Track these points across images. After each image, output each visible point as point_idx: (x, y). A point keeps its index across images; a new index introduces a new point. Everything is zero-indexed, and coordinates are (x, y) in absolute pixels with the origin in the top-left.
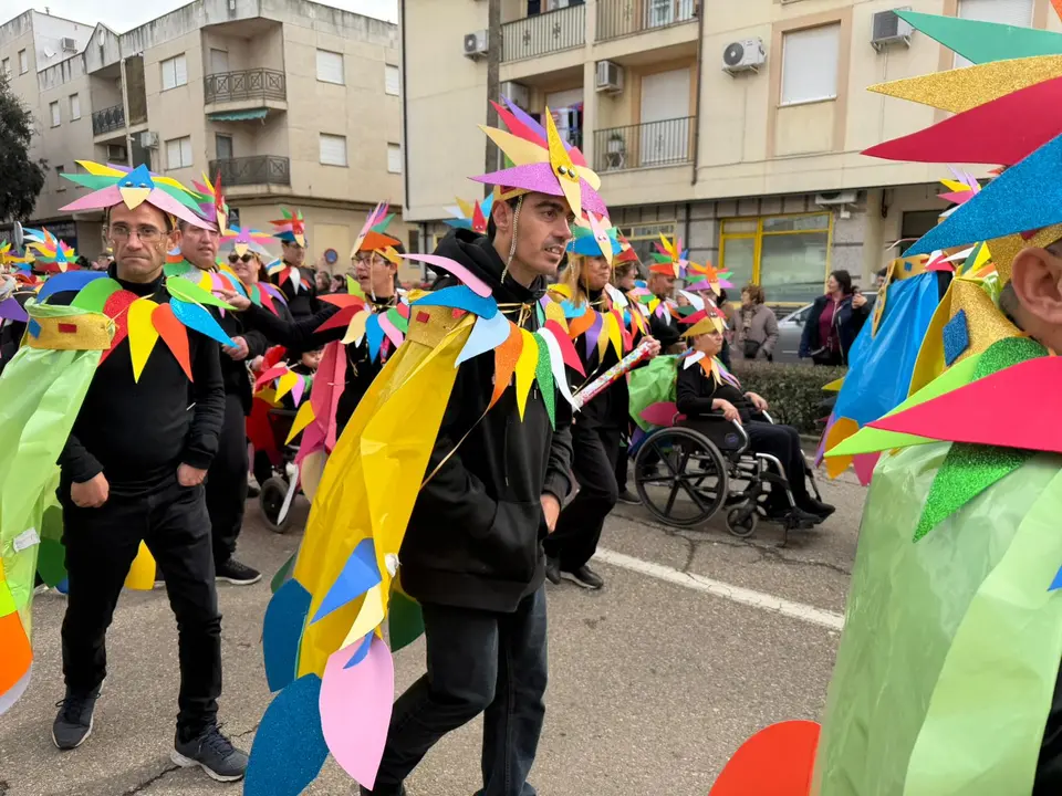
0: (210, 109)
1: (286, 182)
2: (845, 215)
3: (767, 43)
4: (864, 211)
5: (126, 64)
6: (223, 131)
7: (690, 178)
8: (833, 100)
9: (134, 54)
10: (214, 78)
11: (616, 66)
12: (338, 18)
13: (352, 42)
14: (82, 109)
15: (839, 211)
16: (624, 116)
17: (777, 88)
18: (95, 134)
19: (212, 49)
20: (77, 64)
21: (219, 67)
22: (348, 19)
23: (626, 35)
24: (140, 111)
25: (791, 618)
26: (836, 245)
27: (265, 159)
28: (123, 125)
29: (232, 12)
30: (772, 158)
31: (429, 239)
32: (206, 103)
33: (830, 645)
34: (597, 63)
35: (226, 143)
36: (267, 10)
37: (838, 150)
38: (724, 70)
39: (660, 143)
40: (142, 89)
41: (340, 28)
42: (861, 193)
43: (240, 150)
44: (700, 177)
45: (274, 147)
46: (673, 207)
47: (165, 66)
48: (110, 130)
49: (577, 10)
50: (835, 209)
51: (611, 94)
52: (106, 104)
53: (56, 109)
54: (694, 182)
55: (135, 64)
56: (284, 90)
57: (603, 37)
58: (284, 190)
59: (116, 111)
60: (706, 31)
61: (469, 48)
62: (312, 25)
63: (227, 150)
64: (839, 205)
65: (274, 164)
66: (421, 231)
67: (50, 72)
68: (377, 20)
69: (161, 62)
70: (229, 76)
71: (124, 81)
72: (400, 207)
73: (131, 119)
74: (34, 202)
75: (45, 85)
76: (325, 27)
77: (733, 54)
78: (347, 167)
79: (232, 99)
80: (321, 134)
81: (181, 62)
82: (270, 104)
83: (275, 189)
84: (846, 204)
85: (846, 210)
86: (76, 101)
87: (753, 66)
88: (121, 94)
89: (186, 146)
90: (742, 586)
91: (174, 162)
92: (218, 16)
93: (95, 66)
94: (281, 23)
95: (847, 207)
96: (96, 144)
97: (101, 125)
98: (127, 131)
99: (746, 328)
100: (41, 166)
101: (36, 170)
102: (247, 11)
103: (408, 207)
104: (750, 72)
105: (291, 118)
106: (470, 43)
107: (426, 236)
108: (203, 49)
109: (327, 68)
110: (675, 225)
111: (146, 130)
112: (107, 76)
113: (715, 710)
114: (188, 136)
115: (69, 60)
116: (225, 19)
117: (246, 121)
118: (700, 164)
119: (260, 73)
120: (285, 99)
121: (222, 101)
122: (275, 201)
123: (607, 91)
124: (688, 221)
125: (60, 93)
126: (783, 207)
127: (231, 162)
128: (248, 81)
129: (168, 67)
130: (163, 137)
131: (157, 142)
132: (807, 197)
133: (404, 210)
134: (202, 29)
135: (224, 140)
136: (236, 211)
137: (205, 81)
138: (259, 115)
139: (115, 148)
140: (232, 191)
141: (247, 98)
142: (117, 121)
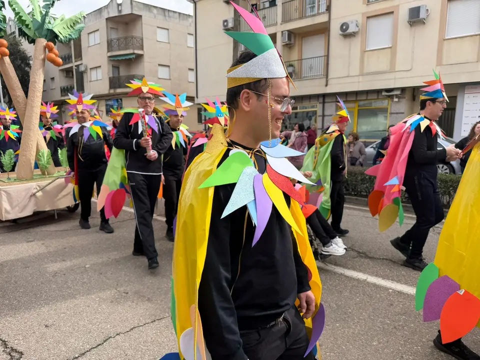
0: (109, 54)
2: (396, 100)
3: (360, 22)
4: (405, 98)
6: (116, 64)
7: (325, 83)
8: (390, 48)
10: (112, 40)
11: (291, 33)
12: (167, 13)
13: (173, 23)
15: (393, 98)
16: (295, 56)
17: (364, 43)
19: (111, 28)
21: (114, 36)
22: (171, 14)
23: (296, 19)
24: (79, 55)
25: (372, 284)
26: (391, 113)
27: (134, 76)
28: (72, 62)
29: (120, 11)
30: (362, 74)
32: (108, 52)
33: (390, 296)
34: (282, 32)
35: (117, 70)
36: (135, 10)
37: (392, 70)
38: (340, 35)
39: (311, 68)
40: (80, 46)
41: (167, 18)
42: (403, 90)
43: (123, 72)
44: (329, 82)
45: (137, 71)
46: (317, 97)
47: (90, 35)
48: (66, 64)
49: (273, 8)
50: (391, 97)
51: (289, 46)
52: (65, 52)
54: (326, 85)
56: (142, 45)
57: (285, 20)
59: (68, 56)
60: (332, 17)
61: (225, 26)
62: (155, 17)
63: (117, 72)
64: (393, 95)
68: (184, 14)
69: (89, 34)
70: (118, 40)
71: (72, 42)
72: (194, 97)
73: (75, 58)
76: (161, 17)
77: (344, 27)
78: (170, 79)
79: (119, 50)
80: (159, 65)
81: (97, 34)
82: (136, 52)
84: (396, 95)
85: (396, 98)
87: (353, 32)
88: (71, 48)
89: (99, 70)
90: (349, 269)
91: (94, 78)
92: (114, 13)
94: (141, 16)
95: (397, 96)
96: (60, 70)
98: (73, 64)
99: (351, 152)
102: (126, 11)
103: (197, 97)
104: (353, 35)
105: (146, 58)
106: (225, 24)
108: (107, 28)
109: (162, 35)
110: (318, 104)
111: (82, 64)
113: (337, 325)
114: (100, 67)
116: (117, 14)
117: (126, 59)
118: (329, 77)
119: (132, 38)
120: (142, 49)
121: (115, 51)
123: (287, 44)
124: (324, 103)
126: (367, 96)
127: (119, 78)
128: (127, 41)
129: (92, 36)
130: (90, 67)
131: (86, 69)
132: (379, 92)
133: (196, 99)
134: (107, 19)
135: (116, 68)
136: (121, 100)
137: (108, 42)
138: (131, 57)
139: (68, 72)
140: (119, 91)
141: (126, 49)
142: (69, 60)
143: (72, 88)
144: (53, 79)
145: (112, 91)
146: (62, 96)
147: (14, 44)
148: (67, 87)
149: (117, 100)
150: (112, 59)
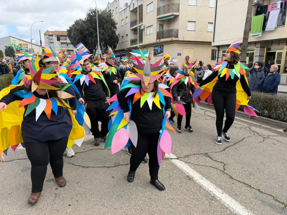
0: (158, 17)
1: (177, 37)
5: (139, 7)
6: (161, 23)
9: (141, 4)
10: (160, 8)
14: (128, 21)
18: (131, 27)
20: (128, 9)
21: (162, 4)
24: (141, 20)
27: (172, 30)
31: (220, 51)
32: (157, 15)
35: (162, 27)
40: (142, 14)
43: (165, 28)
45: (175, 26)
48: (134, 26)
52: (133, 19)
53: (123, 21)
55: (141, 7)
56: (179, 9)
58: (176, 39)
59: (136, 20)
63: (162, 29)
65: (174, 31)
66: (217, 49)
67: (122, 12)
69: (147, 5)
70: (164, 7)
71: (138, 12)
72: (211, 42)
73: (139, 22)
74: (116, 45)
75: (121, 15)
78: (195, 31)
79: (164, 13)
80: (189, 21)
81: (152, 5)
82: (174, 14)
83: (174, 39)
86: (127, 19)
88: (137, 16)
89: (151, 28)
91: (148, 33)
93: (132, 9)
96: (131, 30)
97: (132, 24)
98: (138, 25)
100: (118, 36)
101: (117, 37)
103: (214, 41)
105: (180, 18)
107: (219, 50)
109: (192, 1)
111: (142, 25)
112: (134, 11)
114: (152, 25)
115: (126, 8)
117: (167, 19)
119: (172, 5)
120: (179, 12)
121: (162, 14)
122: (174, 42)
125: (123, 17)
127: (163, 32)
128: (169, 7)
129: (149, 6)
130: (146, 26)
131: (144, 28)
135: (161, 26)
136: (163, 46)
137: (158, 9)
138: (171, 17)
139: (135, 30)
140: (162, 40)
141: (168, 12)
142: (136, 23)
143: (136, 40)
144: (127, 35)
145: (158, 41)
146: (131, 45)
147: (109, 16)
148: (134, 40)
149: (161, 46)
150: (159, 20)
